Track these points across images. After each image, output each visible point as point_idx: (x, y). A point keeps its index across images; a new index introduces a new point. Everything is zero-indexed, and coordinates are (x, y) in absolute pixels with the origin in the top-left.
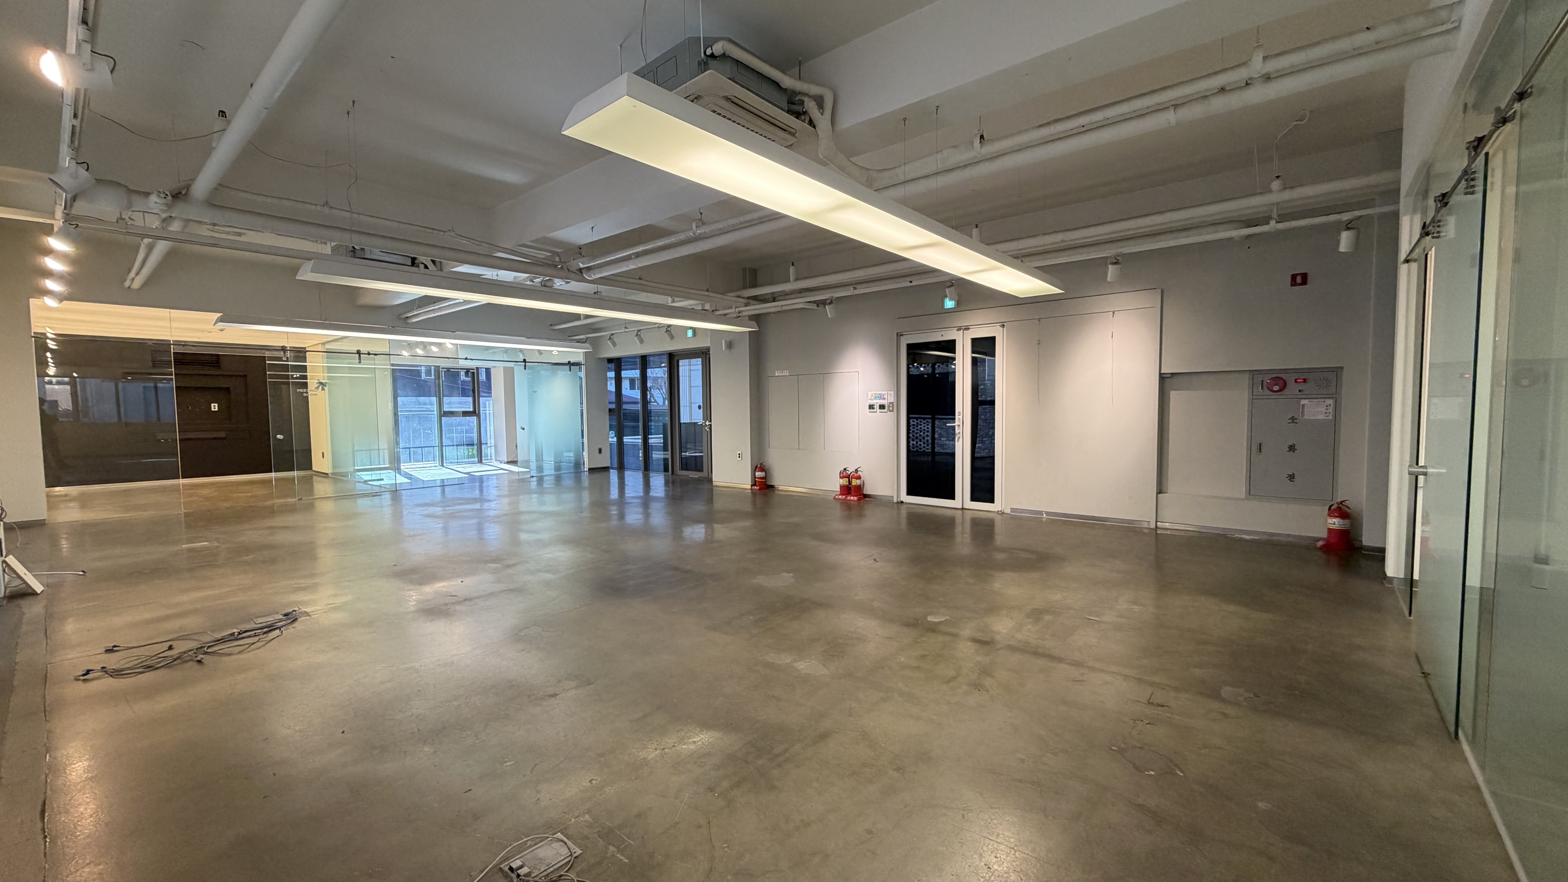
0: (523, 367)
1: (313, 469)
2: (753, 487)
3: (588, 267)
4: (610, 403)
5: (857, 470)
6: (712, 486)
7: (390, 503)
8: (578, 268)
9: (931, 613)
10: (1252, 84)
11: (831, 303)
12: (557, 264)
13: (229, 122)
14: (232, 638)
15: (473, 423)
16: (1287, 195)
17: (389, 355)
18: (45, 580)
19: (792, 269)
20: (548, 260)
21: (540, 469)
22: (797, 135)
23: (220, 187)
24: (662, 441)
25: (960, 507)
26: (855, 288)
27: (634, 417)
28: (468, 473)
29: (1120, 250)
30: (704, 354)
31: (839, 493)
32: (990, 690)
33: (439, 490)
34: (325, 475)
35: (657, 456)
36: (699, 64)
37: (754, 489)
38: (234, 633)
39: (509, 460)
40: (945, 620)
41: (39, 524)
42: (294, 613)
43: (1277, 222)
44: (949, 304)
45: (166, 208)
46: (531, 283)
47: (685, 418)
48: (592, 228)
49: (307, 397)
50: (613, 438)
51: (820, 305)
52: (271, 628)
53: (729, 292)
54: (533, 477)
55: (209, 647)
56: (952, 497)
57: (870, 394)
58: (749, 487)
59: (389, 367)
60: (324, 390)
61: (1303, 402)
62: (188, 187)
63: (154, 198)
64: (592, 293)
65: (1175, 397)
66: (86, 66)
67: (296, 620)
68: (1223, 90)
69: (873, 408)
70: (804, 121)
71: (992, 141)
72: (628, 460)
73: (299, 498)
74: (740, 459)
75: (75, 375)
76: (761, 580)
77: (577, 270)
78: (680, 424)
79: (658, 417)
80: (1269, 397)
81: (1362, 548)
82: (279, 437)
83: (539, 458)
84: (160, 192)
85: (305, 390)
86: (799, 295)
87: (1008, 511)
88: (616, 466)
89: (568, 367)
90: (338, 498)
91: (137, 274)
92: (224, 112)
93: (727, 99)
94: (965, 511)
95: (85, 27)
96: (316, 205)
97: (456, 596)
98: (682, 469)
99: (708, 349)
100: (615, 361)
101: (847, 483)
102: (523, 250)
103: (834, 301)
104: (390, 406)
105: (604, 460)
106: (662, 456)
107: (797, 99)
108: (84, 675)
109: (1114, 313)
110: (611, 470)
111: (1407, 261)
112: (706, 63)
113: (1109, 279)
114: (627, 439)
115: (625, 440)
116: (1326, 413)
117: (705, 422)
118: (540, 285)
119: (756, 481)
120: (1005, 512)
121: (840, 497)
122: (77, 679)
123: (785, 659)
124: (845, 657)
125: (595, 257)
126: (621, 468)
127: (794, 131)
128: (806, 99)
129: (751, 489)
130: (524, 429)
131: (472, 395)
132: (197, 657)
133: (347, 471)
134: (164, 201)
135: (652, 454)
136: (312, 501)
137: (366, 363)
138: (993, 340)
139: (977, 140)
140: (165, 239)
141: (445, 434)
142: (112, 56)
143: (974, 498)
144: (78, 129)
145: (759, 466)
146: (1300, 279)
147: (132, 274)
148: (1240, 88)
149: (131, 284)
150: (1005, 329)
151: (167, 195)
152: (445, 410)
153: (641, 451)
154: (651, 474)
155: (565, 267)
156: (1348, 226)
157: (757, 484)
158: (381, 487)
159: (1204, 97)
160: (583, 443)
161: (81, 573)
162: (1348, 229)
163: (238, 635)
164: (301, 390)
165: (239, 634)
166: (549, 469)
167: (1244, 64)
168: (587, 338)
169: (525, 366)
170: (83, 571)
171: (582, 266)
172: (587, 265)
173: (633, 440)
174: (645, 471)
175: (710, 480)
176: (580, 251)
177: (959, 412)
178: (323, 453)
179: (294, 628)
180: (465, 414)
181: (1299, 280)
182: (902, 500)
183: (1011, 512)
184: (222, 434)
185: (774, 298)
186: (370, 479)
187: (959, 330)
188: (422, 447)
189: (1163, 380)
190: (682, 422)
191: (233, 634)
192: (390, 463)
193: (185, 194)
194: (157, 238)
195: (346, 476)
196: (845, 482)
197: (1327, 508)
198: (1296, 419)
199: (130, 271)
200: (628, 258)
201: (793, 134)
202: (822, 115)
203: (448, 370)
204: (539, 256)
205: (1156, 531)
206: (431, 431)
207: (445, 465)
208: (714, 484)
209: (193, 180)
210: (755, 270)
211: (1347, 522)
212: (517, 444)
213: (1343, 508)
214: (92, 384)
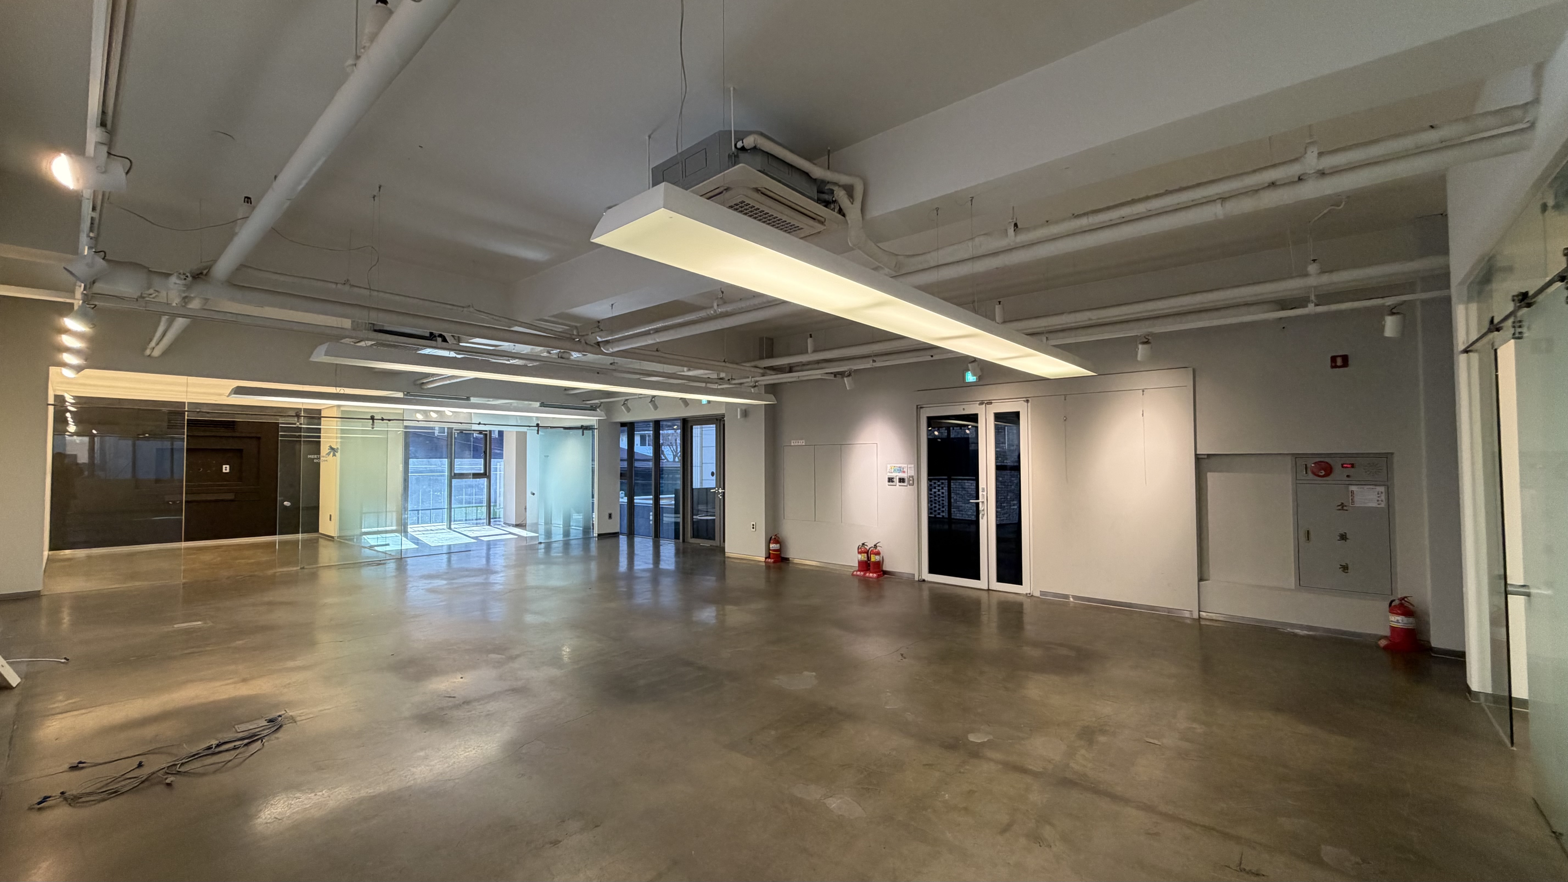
0: (536, 432)
1: (320, 531)
2: (767, 560)
3: (607, 341)
4: (622, 460)
5: (875, 546)
6: (724, 557)
7: (394, 574)
8: (596, 342)
9: (972, 731)
10: (1305, 180)
11: (849, 375)
12: (574, 337)
13: (254, 208)
14: (210, 751)
15: (483, 484)
16: (1325, 279)
17: (403, 420)
18: (24, 668)
19: (810, 340)
20: (566, 333)
21: (548, 534)
22: (825, 223)
23: (242, 267)
24: (673, 502)
25: (986, 588)
26: (874, 361)
27: (645, 474)
28: (476, 538)
29: (1150, 330)
30: (719, 421)
31: (857, 569)
32: (1052, 844)
33: (445, 557)
34: (330, 538)
35: (668, 519)
36: (729, 156)
37: (768, 562)
38: (212, 745)
39: (518, 523)
40: (988, 740)
41: (34, 596)
42: (280, 718)
43: (1316, 305)
44: (970, 378)
45: (185, 289)
46: (548, 355)
47: (696, 484)
48: (612, 305)
49: (319, 464)
50: (622, 498)
51: (837, 375)
52: (252, 738)
53: (745, 362)
54: (541, 543)
55: (182, 764)
56: (977, 577)
57: (889, 466)
58: (763, 559)
59: (402, 429)
60: (335, 456)
61: (1353, 488)
62: (209, 268)
63: (173, 279)
64: (609, 364)
65: (1212, 479)
66: (99, 168)
67: (281, 726)
68: (1273, 185)
69: (893, 482)
70: (833, 210)
71: (1028, 229)
72: (639, 522)
73: (302, 566)
74: (754, 530)
75: (94, 432)
76: (781, 681)
77: (595, 344)
78: (692, 489)
79: (668, 474)
80: (1313, 482)
81: (1431, 649)
82: (287, 503)
83: (548, 522)
84: (180, 274)
85: (316, 456)
86: (816, 366)
87: (1037, 594)
88: (625, 530)
89: (581, 431)
90: (341, 566)
91: (157, 344)
92: (249, 198)
93: (757, 190)
94: (991, 592)
95: (103, 129)
96: (337, 284)
97: (454, 697)
98: (694, 536)
99: (723, 416)
100: (628, 425)
101: (866, 559)
102: (542, 324)
103: (853, 374)
104: (401, 467)
105: (614, 526)
106: (673, 520)
107: (826, 188)
108: (39, 803)
109: (1143, 391)
110: (621, 536)
111: (1466, 351)
112: (736, 156)
113: (1139, 358)
114: (638, 500)
115: (635, 501)
116: (1378, 501)
117: (718, 489)
118: (557, 357)
119: (770, 553)
120: (1034, 595)
121: (858, 573)
122: (31, 809)
123: (813, 793)
124: (882, 792)
125: (612, 332)
126: (631, 534)
127: (823, 220)
128: (835, 188)
129: (765, 562)
130: (534, 494)
131: (483, 457)
132: (166, 779)
133: (352, 533)
134: (184, 282)
135: (663, 516)
136: (315, 570)
137: (379, 426)
138: (1017, 414)
139: (1011, 231)
140: (184, 316)
141: (455, 496)
142: (128, 157)
143: (1000, 579)
144: (97, 221)
145: (773, 537)
146: (1341, 362)
147: (153, 344)
148: (1293, 183)
149: (151, 353)
150: (1029, 404)
151: (187, 277)
152: (455, 472)
153: (651, 513)
154: (662, 542)
155: (583, 341)
156: (1394, 311)
157: (771, 556)
158: (386, 553)
159: (1255, 191)
160: (593, 503)
161: (63, 661)
162: (1393, 314)
163: (216, 747)
164: (312, 457)
165: (218, 746)
166: (558, 535)
167: (1296, 160)
168: (602, 403)
169: (538, 431)
170: (65, 658)
171: (599, 339)
172: (606, 339)
173: (643, 500)
174: (655, 537)
175: (722, 550)
176: (599, 325)
177: (983, 489)
178: (331, 516)
179: (277, 738)
180: (476, 476)
181: (1339, 362)
182: (923, 578)
183: (1041, 595)
184: (230, 496)
185: (790, 369)
186: (376, 544)
187: (981, 404)
188: (430, 509)
189: (1198, 460)
190: (694, 487)
191: (210, 748)
192: (397, 525)
193: (206, 275)
194: (175, 315)
195: (352, 540)
196: (863, 557)
197: (1388, 603)
198: (1346, 506)
199: (151, 340)
200: (647, 333)
201: (822, 223)
202: (852, 204)
203: (461, 432)
204: (556, 329)
205: (1199, 622)
206: (441, 494)
207: (453, 527)
208: (727, 555)
209: (215, 261)
210: (772, 339)
211: (1411, 620)
212: (526, 507)
213: (1406, 604)
214: (110, 440)
